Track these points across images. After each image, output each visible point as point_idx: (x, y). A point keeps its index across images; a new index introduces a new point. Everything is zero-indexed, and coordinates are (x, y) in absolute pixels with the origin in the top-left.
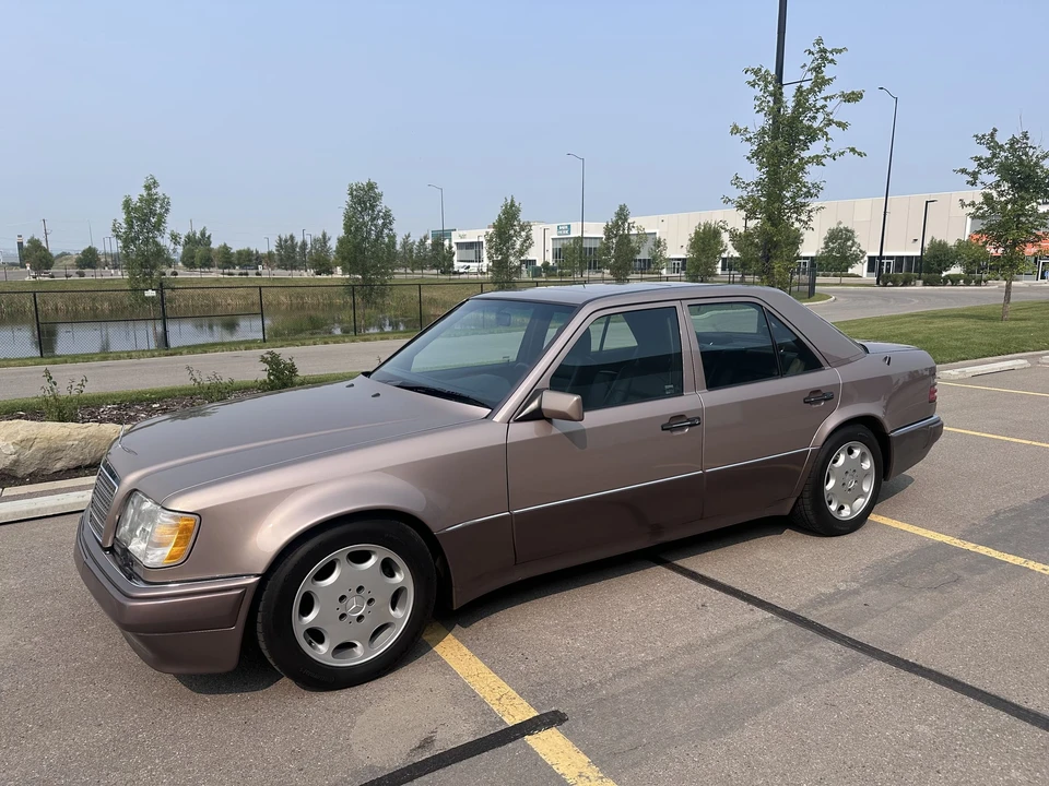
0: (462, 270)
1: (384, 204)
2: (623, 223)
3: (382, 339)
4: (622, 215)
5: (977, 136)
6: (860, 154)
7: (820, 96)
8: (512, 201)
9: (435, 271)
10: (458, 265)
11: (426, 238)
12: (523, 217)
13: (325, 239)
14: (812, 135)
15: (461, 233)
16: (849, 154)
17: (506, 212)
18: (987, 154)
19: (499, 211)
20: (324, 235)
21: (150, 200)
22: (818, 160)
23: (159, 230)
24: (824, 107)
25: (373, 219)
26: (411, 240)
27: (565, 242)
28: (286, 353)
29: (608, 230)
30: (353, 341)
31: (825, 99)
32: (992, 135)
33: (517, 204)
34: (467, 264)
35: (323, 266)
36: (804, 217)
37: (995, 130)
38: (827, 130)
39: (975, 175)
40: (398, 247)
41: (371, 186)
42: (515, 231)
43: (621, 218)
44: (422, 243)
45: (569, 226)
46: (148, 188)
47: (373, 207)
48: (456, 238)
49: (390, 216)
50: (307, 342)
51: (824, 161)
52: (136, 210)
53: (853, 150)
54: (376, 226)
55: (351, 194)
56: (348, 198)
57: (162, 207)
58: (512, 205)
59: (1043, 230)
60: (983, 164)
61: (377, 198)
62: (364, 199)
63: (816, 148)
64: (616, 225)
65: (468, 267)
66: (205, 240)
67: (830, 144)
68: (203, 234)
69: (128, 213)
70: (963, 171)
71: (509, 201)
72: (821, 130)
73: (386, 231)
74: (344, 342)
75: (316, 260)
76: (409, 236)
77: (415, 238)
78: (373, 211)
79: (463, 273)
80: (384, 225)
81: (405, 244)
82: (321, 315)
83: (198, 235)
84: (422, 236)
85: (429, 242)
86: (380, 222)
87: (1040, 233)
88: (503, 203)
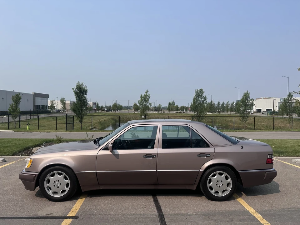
8: (247, 92)
11: (233, 103)
12: (251, 97)
17: (245, 95)
21: (146, 95)
23: (147, 102)
25: (201, 99)
26: (229, 103)
33: (249, 93)
40: (225, 105)
41: (202, 90)
42: (248, 101)
43: (290, 97)
44: (232, 104)
46: (146, 93)
49: (206, 98)
52: (143, 98)
55: (196, 92)
57: (149, 97)
61: (203, 93)
62: (199, 93)
64: (288, 99)
66: (173, 104)
68: (173, 102)
69: (141, 98)
73: (205, 102)
76: (228, 102)
77: (230, 103)
78: (202, 96)
80: (204, 100)
81: (227, 104)
83: (172, 103)
84: (232, 102)
85: (234, 104)
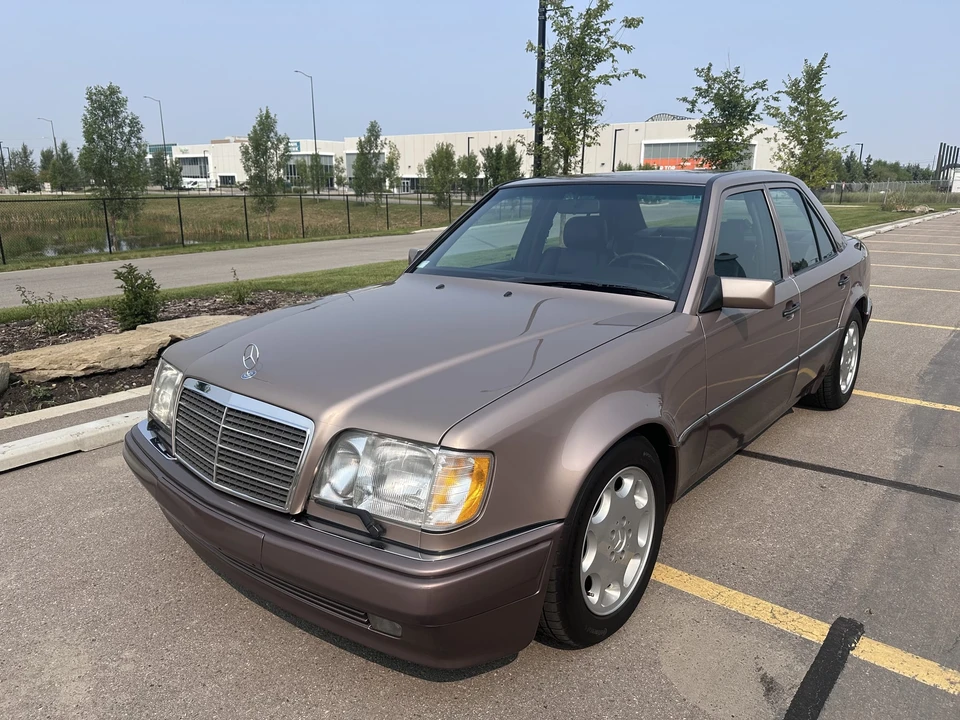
0: (190, 186)
1: (130, 110)
2: (376, 140)
3: (143, 257)
4: (374, 132)
5: (697, 69)
6: (640, 76)
7: (601, 19)
8: (267, 112)
9: (158, 187)
10: (186, 182)
12: (280, 130)
13: (25, 153)
14: (600, 56)
15: (183, 148)
16: (632, 75)
17: (261, 123)
18: (704, 86)
19: (254, 122)
20: (25, 148)
22: (605, 79)
24: (605, 31)
25: (120, 126)
27: (299, 158)
28: (143, 265)
29: (361, 145)
30: (111, 260)
31: (605, 23)
32: (709, 69)
33: (272, 116)
34: (194, 180)
35: (27, 182)
36: (591, 133)
37: (711, 65)
38: (612, 51)
39: (693, 103)
41: (113, 91)
42: (273, 143)
43: (373, 135)
45: (298, 143)
47: (116, 114)
48: (177, 153)
49: (137, 123)
50: (58, 262)
51: (611, 80)
53: (636, 72)
54: (122, 134)
55: (90, 98)
56: (87, 103)
58: (268, 116)
59: (745, 151)
60: (701, 93)
61: (122, 103)
62: (106, 106)
63: (602, 68)
64: (369, 141)
65: (195, 183)
67: (616, 65)
70: (685, 100)
71: (264, 112)
72: (607, 51)
73: (134, 140)
74: (101, 261)
75: (18, 176)
78: (117, 117)
79: (189, 189)
80: (131, 133)
82: (38, 235)
85: (149, 156)
86: (127, 130)
87: (742, 154)
88: (258, 113)
